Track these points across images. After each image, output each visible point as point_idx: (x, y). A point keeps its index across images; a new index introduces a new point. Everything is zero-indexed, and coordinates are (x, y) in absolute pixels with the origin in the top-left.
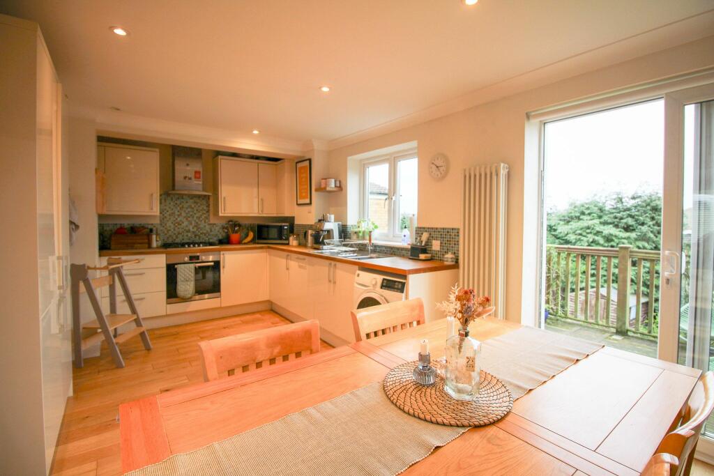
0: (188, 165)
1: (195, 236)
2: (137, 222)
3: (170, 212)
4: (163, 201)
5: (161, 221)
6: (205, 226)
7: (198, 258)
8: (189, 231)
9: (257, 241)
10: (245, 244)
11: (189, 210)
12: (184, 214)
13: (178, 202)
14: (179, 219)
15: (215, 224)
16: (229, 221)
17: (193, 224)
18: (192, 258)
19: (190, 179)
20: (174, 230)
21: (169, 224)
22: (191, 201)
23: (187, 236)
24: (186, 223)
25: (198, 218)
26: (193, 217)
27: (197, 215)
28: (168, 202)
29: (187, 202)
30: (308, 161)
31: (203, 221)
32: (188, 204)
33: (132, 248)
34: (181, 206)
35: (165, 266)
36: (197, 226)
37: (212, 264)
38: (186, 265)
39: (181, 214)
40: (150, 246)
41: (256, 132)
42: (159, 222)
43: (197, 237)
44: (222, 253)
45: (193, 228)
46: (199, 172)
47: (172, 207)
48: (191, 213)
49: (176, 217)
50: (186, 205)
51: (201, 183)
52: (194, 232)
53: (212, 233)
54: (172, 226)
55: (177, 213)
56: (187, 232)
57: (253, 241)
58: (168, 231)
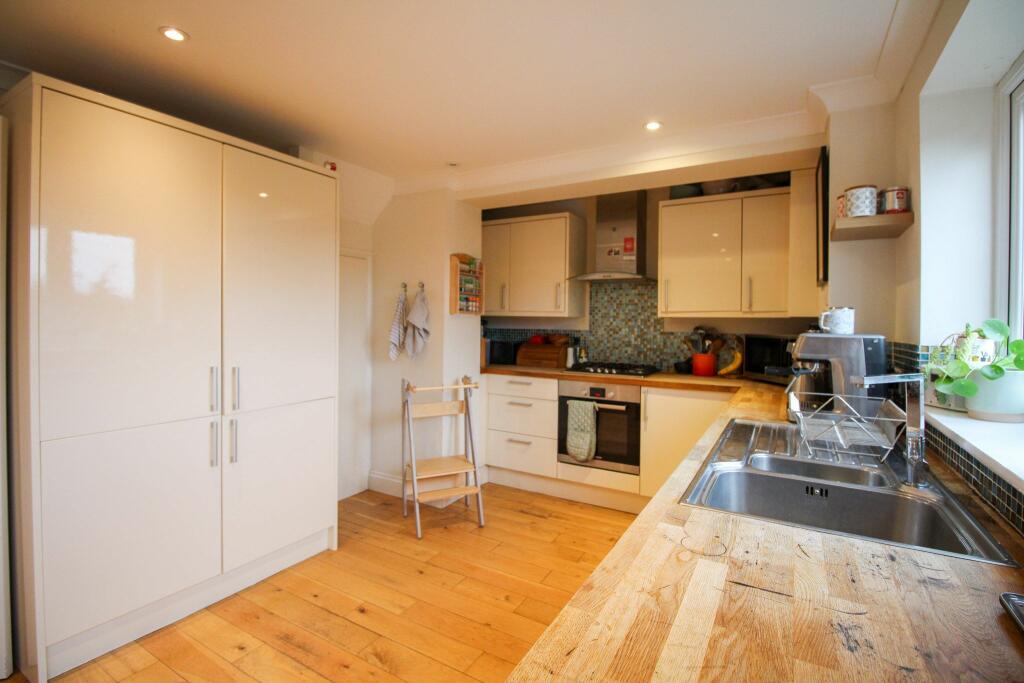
0: (614, 229)
1: (639, 353)
2: (549, 327)
3: (603, 311)
4: (594, 294)
5: (590, 326)
6: (655, 337)
7: (602, 392)
8: (629, 344)
9: (745, 373)
10: (724, 377)
11: (630, 307)
12: (622, 316)
13: (614, 295)
14: (614, 323)
15: (672, 333)
16: (697, 328)
17: (636, 333)
18: (593, 391)
19: (617, 253)
20: (608, 342)
21: (601, 332)
22: (637, 292)
23: (626, 352)
24: (625, 331)
25: (644, 322)
26: (636, 321)
27: (642, 317)
28: (600, 295)
29: (627, 295)
31: (652, 329)
32: (628, 298)
34: (618, 302)
35: (556, 398)
36: (641, 336)
37: (623, 408)
38: (581, 402)
39: (618, 314)
41: (653, 126)
42: (587, 328)
43: (642, 356)
44: (643, 389)
45: (636, 339)
46: (632, 239)
47: (606, 304)
48: (633, 314)
49: (611, 320)
50: (625, 300)
51: (634, 258)
52: (636, 346)
53: (669, 351)
54: (604, 332)
55: (612, 313)
56: (627, 346)
58: (600, 342)
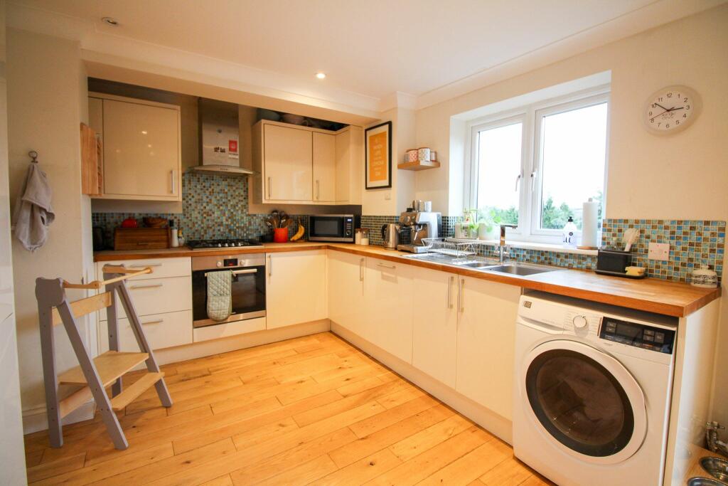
0: (220, 131)
1: (230, 231)
2: (151, 211)
3: (197, 197)
4: (187, 182)
5: (184, 210)
6: (242, 218)
7: (235, 262)
8: (221, 224)
9: (310, 238)
10: (294, 242)
11: (221, 195)
12: (214, 201)
13: (207, 184)
14: (207, 208)
15: (255, 215)
16: (273, 212)
17: (227, 216)
18: (226, 262)
19: (223, 151)
20: (202, 223)
21: (195, 214)
22: (226, 183)
23: (219, 230)
24: (217, 214)
25: (234, 206)
26: (227, 206)
27: (232, 203)
28: (193, 184)
29: (218, 185)
30: (387, 126)
31: (240, 212)
32: (220, 187)
33: (144, 247)
34: (210, 190)
35: (191, 274)
36: (231, 217)
37: (255, 270)
38: (219, 272)
39: (211, 200)
40: (169, 246)
41: (321, 76)
42: (181, 212)
43: (232, 232)
44: (267, 255)
45: (227, 220)
46: (235, 143)
47: (199, 191)
48: (223, 200)
49: (205, 205)
50: (217, 189)
51: (237, 157)
52: (227, 225)
53: (252, 227)
54: (199, 216)
55: (205, 199)
56: (219, 225)
57: (305, 238)
58: (194, 224)
